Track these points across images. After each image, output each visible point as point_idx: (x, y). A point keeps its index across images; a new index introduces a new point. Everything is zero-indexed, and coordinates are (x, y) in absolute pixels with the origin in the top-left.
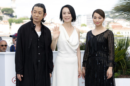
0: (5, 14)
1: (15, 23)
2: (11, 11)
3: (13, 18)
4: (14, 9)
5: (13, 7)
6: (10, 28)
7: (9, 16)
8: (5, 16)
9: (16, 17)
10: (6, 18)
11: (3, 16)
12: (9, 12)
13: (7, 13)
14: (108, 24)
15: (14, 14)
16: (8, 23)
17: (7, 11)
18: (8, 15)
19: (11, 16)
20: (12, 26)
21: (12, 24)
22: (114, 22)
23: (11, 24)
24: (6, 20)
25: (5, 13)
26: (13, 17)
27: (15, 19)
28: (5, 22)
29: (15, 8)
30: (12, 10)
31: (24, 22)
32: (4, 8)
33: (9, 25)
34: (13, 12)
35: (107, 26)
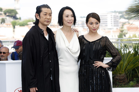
0: (8, 16)
1: (18, 26)
2: (14, 12)
3: (17, 21)
4: (17, 11)
5: (16, 8)
6: (14, 31)
7: (12, 18)
8: (8, 18)
9: (20, 19)
10: (9, 20)
11: (6, 18)
12: (12, 14)
13: (10, 14)
14: (123, 26)
15: (18, 16)
16: (11, 26)
17: (10, 13)
18: (11, 16)
19: (15, 17)
20: (15, 29)
21: (16, 27)
22: (129, 23)
23: (14, 27)
24: (9, 23)
25: (7, 14)
26: (17, 19)
27: (18, 22)
28: (7, 25)
29: (19, 9)
30: (16, 11)
31: (29, 24)
32: (7, 10)
33: (12, 28)
34: (16, 13)
35: (122, 28)
